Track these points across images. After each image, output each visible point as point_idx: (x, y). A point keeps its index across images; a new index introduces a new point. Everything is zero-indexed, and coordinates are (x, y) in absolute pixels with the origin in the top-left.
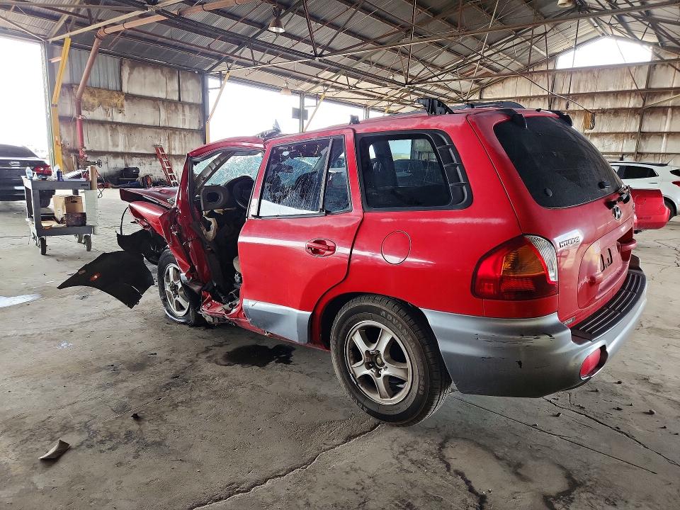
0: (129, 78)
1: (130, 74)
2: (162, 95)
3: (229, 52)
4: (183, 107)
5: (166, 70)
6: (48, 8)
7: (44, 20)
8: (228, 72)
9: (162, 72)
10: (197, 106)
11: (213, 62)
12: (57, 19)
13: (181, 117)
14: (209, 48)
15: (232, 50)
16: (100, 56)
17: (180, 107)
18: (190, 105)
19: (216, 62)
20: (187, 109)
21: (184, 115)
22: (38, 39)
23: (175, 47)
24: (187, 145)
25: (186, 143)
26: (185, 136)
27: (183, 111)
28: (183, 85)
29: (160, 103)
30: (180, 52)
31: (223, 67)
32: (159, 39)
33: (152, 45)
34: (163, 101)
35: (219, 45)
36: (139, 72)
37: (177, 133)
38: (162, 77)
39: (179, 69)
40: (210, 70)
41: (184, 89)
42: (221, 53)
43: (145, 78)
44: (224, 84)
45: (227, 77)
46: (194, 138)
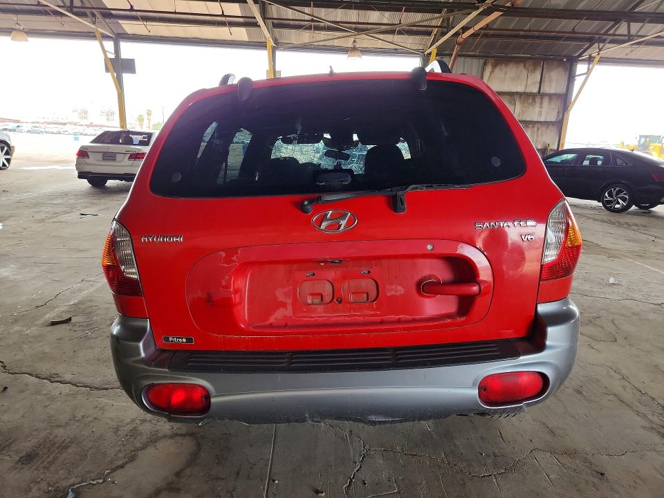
0: (489, 77)
1: (491, 73)
2: (520, 89)
3: (602, 32)
4: (542, 99)
5: (529, 63)
6: (411, 26)
7: (422, 37)
8: (598, 55)
9: (525, 66)
10: (557, 96)
11: (583, 45)
12: (429, 34)
13: (537, 109)
14: (573, 32)
15: (605, 29)
16: (461, 60)
17: (538, 100)
18: (551, 96)
19: (588, 45)
20: (546, 100)
21: (541, 107)
22: (416, 54)
23: (538, 37)
24: (539, 138)
25: (538, 136)
26: (538, 129)
27: (541, 103)
28: (546, 76)
29: (517, 98)
30: (545, 42)
31: (593, 50)
32: (522, 33)
33: (515, 41)
34: (520, 94)
35: (589, 26)
36: (501, 70)
37: (531, 126)
38: (524, 70)
39: (544, 60)
40: (580, 55)
41: (547, 79)
42: (592, 34)
43: (505, 74)
44: (593, 68)
45: (597, 59)
46: (549, 131)
